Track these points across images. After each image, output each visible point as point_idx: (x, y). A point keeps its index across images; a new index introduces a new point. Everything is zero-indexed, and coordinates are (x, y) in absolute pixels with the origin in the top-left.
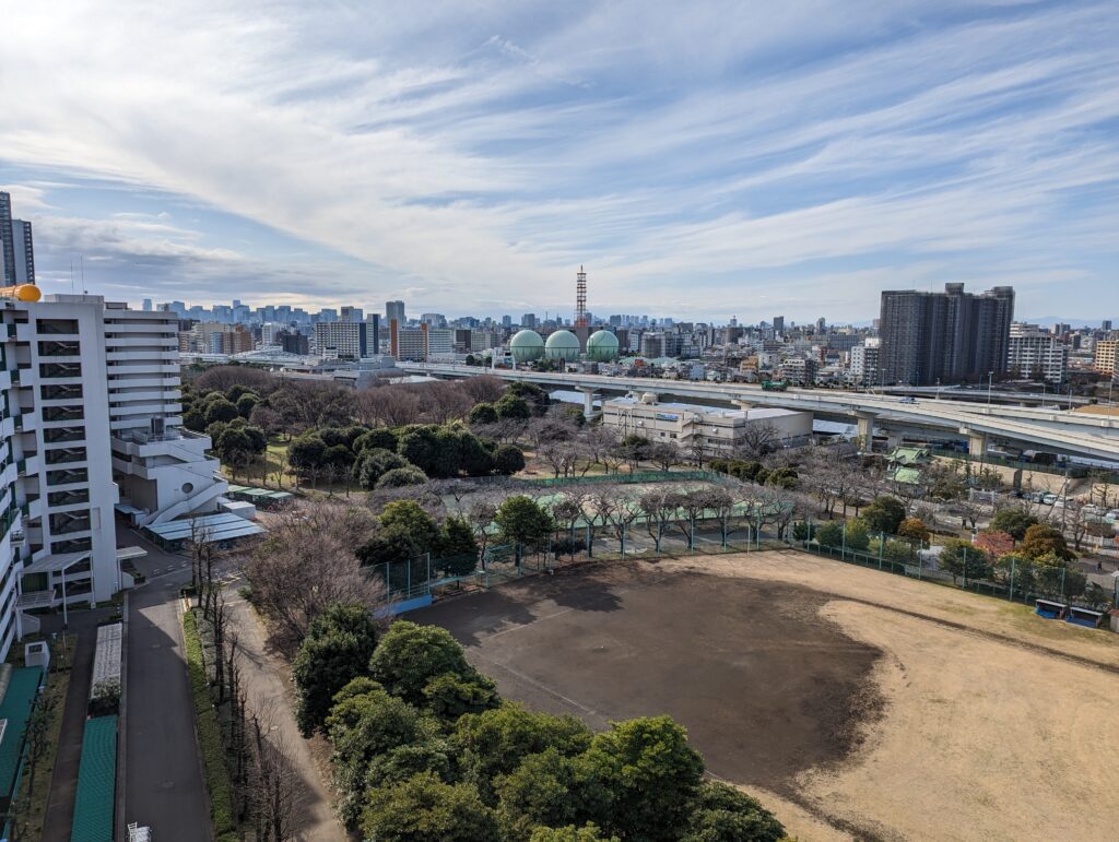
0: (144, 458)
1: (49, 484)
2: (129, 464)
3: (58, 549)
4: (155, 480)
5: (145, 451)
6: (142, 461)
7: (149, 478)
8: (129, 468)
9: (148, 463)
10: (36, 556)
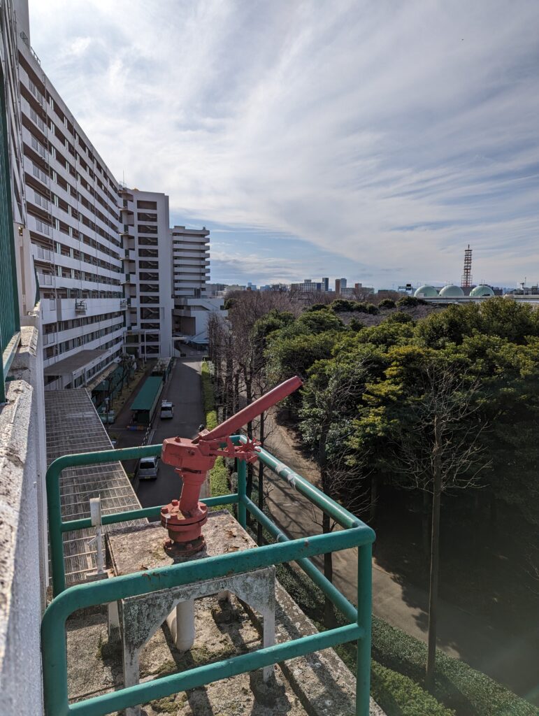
0: (190, 306)
1: (141, 291)
2: (183, 310)
3: (143, 326)
4: (194, 318)
5: (191, 302)
6: (189, 308)
7: (192, 316)
8: (182, 313)
9: (192, 309)
10: (133, 328)
